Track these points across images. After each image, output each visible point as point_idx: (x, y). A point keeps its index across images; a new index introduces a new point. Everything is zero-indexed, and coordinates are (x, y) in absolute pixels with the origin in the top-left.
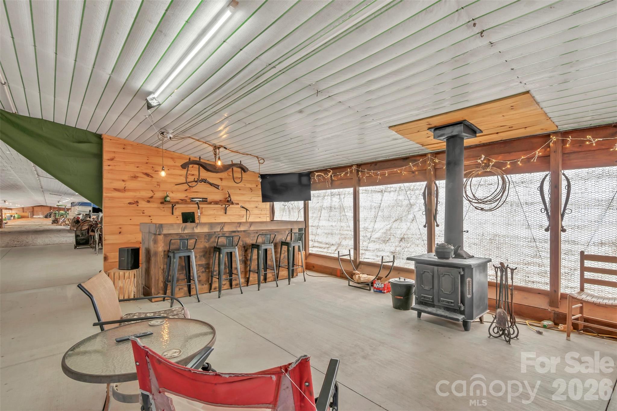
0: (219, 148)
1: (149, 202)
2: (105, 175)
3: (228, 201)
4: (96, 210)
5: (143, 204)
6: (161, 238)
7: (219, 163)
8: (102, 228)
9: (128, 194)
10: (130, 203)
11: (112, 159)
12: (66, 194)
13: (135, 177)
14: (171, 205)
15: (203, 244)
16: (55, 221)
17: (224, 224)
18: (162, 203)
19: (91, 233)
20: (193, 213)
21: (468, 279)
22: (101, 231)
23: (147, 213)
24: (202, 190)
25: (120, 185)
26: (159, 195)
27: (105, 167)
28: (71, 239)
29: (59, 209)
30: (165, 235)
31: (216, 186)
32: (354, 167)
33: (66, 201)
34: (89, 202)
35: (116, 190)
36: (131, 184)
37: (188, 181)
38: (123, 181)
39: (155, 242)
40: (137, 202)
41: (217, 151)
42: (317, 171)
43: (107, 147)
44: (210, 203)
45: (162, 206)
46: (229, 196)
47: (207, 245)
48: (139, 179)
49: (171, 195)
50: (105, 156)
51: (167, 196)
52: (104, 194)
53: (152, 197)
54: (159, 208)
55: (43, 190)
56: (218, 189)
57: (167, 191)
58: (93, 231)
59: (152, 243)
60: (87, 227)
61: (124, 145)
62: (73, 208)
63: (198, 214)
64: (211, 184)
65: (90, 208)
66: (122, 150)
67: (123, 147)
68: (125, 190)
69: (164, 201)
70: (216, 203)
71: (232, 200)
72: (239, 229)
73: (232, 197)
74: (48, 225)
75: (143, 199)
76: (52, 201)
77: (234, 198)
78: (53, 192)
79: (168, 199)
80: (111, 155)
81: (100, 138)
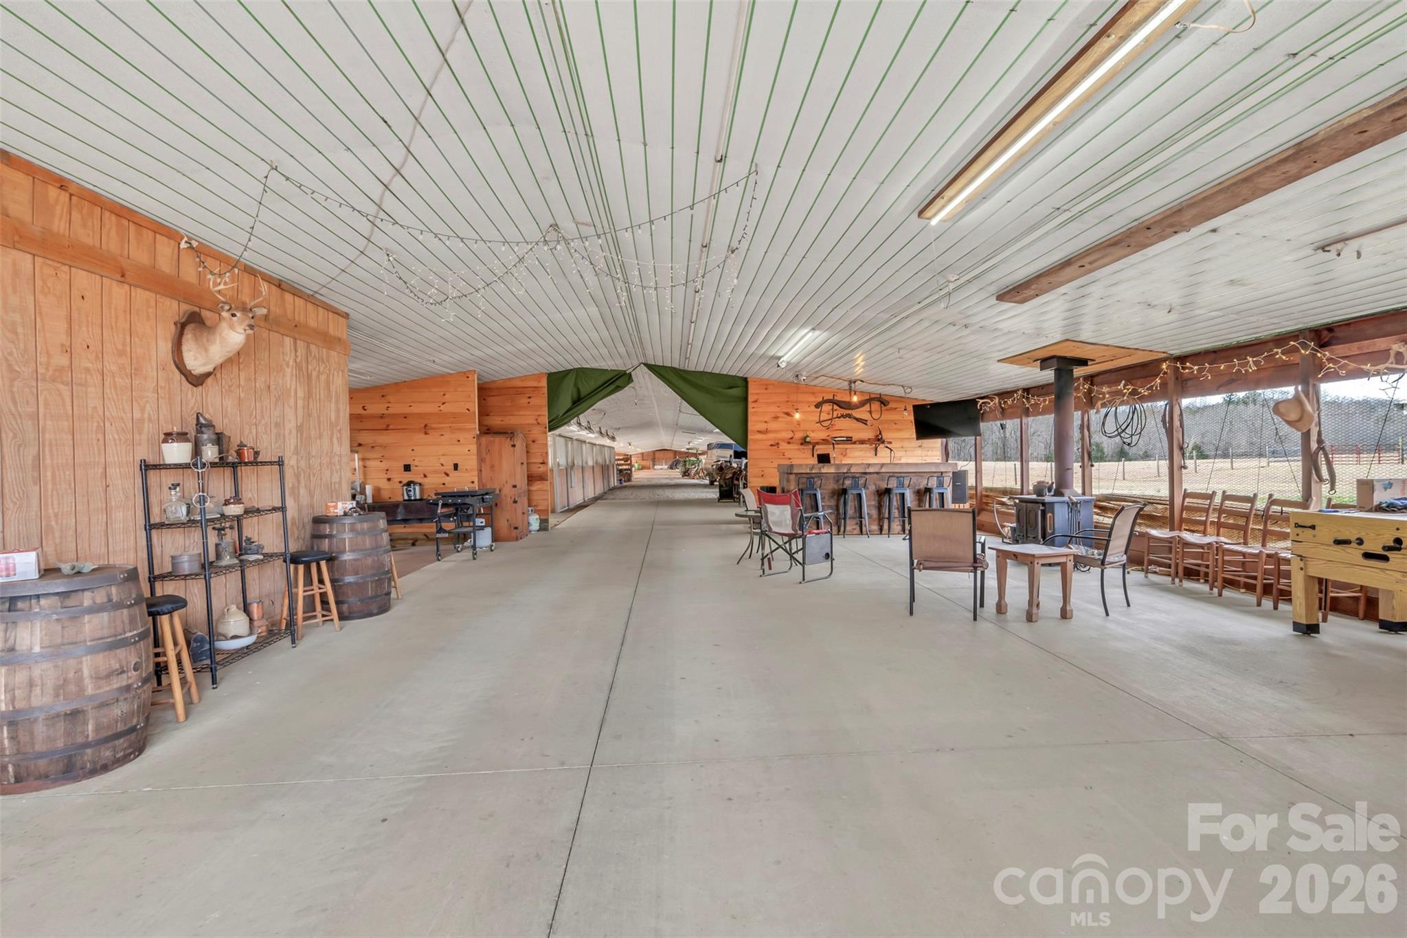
0: (855, 382)
1: (789, 443)
2: (751, 418)
3: (879, 440)
4: (738, 455)
5: (783, 446)
6: (792, 477)
7: (855, 399)
8: (746, 476)
9: (771, 436)
10: (771, 445)
11: (756, 401)
12: (702, 431)
13: (777, 418)
14: (811, 447)
15: (832, 485)
16: (686, 473)
17: (851, 465)
18: (802, 444)
19: (736, 482)
20: (828, 454)
21: (1049, 515)
22: (746, 480)
23: (787, 455)
24: (846, 427)
25: (763, 427)
26: (799, 435)
27: (750, 410)
28: (714, 494)
29: (687, 454)
30: (796, 474)
31: (864, 422)
32: (1020, 392)
33: (700, 442)
34: (732, 442)
35: (759, 432)
36: (773, 426)
37: (821, 419)
38: (766, 422)
39: (788, 481)
40: (778, 444)
41: (853, 385)
42: (982, 398)
43: (752, 390)
44: (855, 443)
45: (802, 447)
46: (880, 433)
47: (836, 487)
48: (780, 419)
49: (812, 435)
50: (751, 399)
51: (808, 436)
52: (750, 437)
53: (792, 438)
54: (799, 449)
55: (677, 427)
56: (866, 424)
57: (807, 431)
58: (738, 479)
59: (785, 483)
60: (731, 475)
61: (766, 385)
62: (709, 452)
63: (833, 455)
64: (857, 420)
65: (731, 452)
66: (764, 391)
67: (765, 387)
68: (766, 432)
69: (804, 442)
70: (862, 442)
71: (884, 438)
72: (868, 471)
73: (883, 433)
74: (679, 478)
75: (783, 440)
76: (681, 443)
77: (885, 436)
78: (687, 429)
79: (808, 439)
80: (755, 397)
81: (745, 380)
